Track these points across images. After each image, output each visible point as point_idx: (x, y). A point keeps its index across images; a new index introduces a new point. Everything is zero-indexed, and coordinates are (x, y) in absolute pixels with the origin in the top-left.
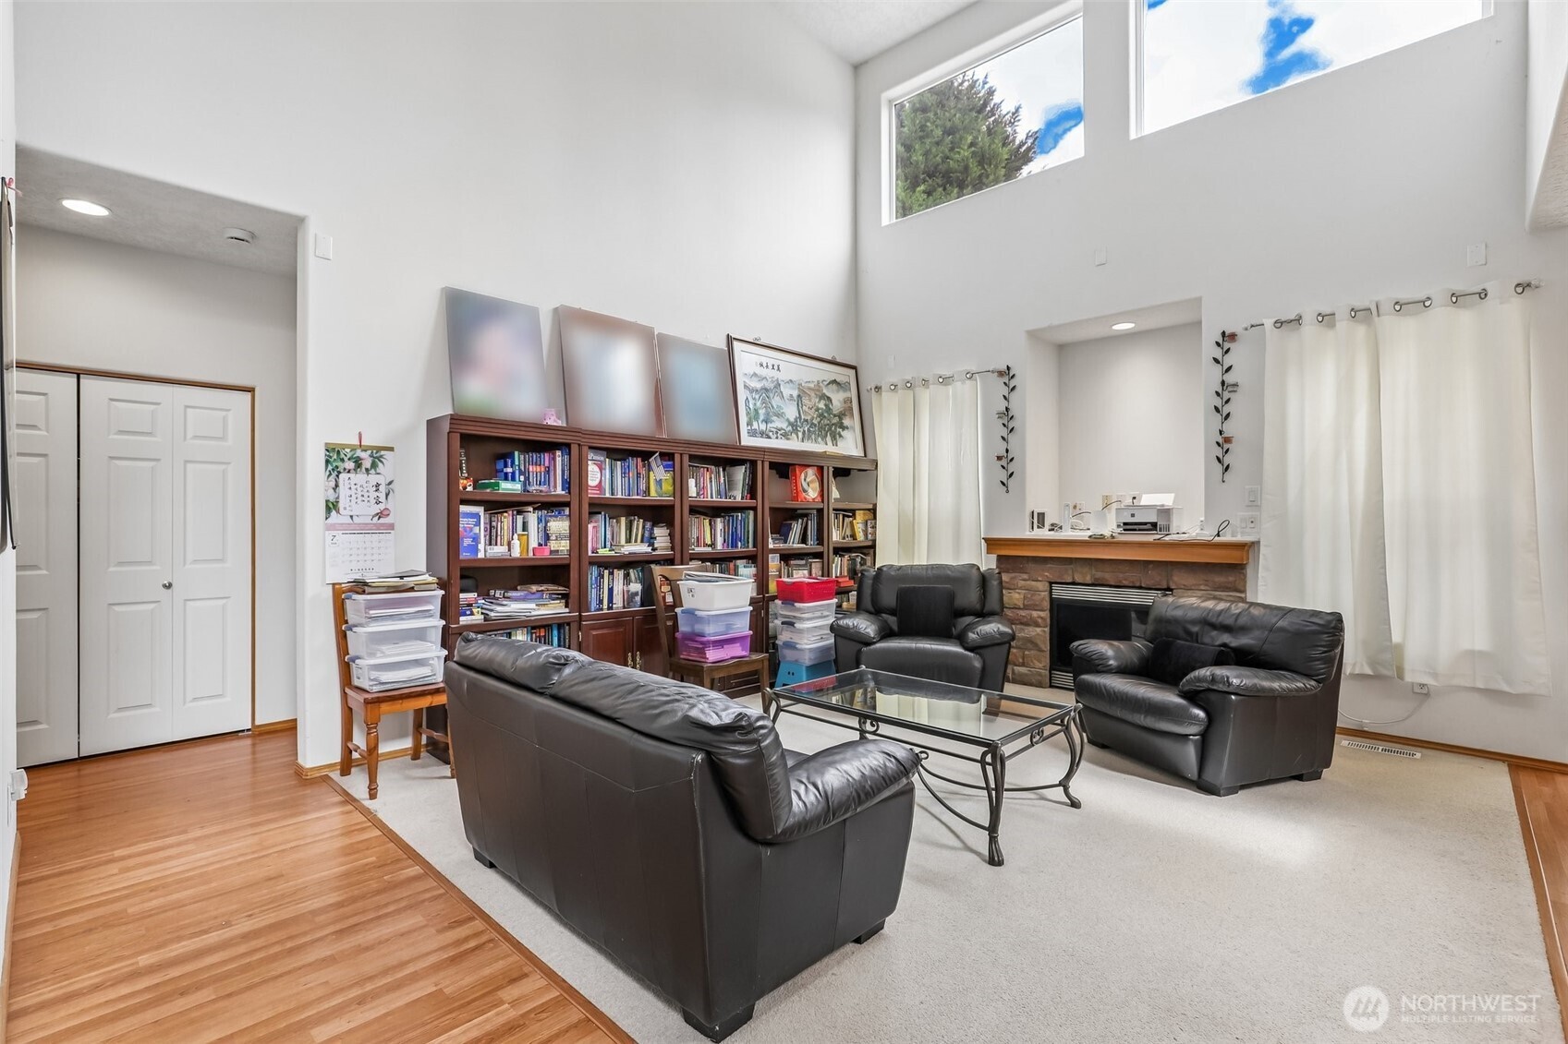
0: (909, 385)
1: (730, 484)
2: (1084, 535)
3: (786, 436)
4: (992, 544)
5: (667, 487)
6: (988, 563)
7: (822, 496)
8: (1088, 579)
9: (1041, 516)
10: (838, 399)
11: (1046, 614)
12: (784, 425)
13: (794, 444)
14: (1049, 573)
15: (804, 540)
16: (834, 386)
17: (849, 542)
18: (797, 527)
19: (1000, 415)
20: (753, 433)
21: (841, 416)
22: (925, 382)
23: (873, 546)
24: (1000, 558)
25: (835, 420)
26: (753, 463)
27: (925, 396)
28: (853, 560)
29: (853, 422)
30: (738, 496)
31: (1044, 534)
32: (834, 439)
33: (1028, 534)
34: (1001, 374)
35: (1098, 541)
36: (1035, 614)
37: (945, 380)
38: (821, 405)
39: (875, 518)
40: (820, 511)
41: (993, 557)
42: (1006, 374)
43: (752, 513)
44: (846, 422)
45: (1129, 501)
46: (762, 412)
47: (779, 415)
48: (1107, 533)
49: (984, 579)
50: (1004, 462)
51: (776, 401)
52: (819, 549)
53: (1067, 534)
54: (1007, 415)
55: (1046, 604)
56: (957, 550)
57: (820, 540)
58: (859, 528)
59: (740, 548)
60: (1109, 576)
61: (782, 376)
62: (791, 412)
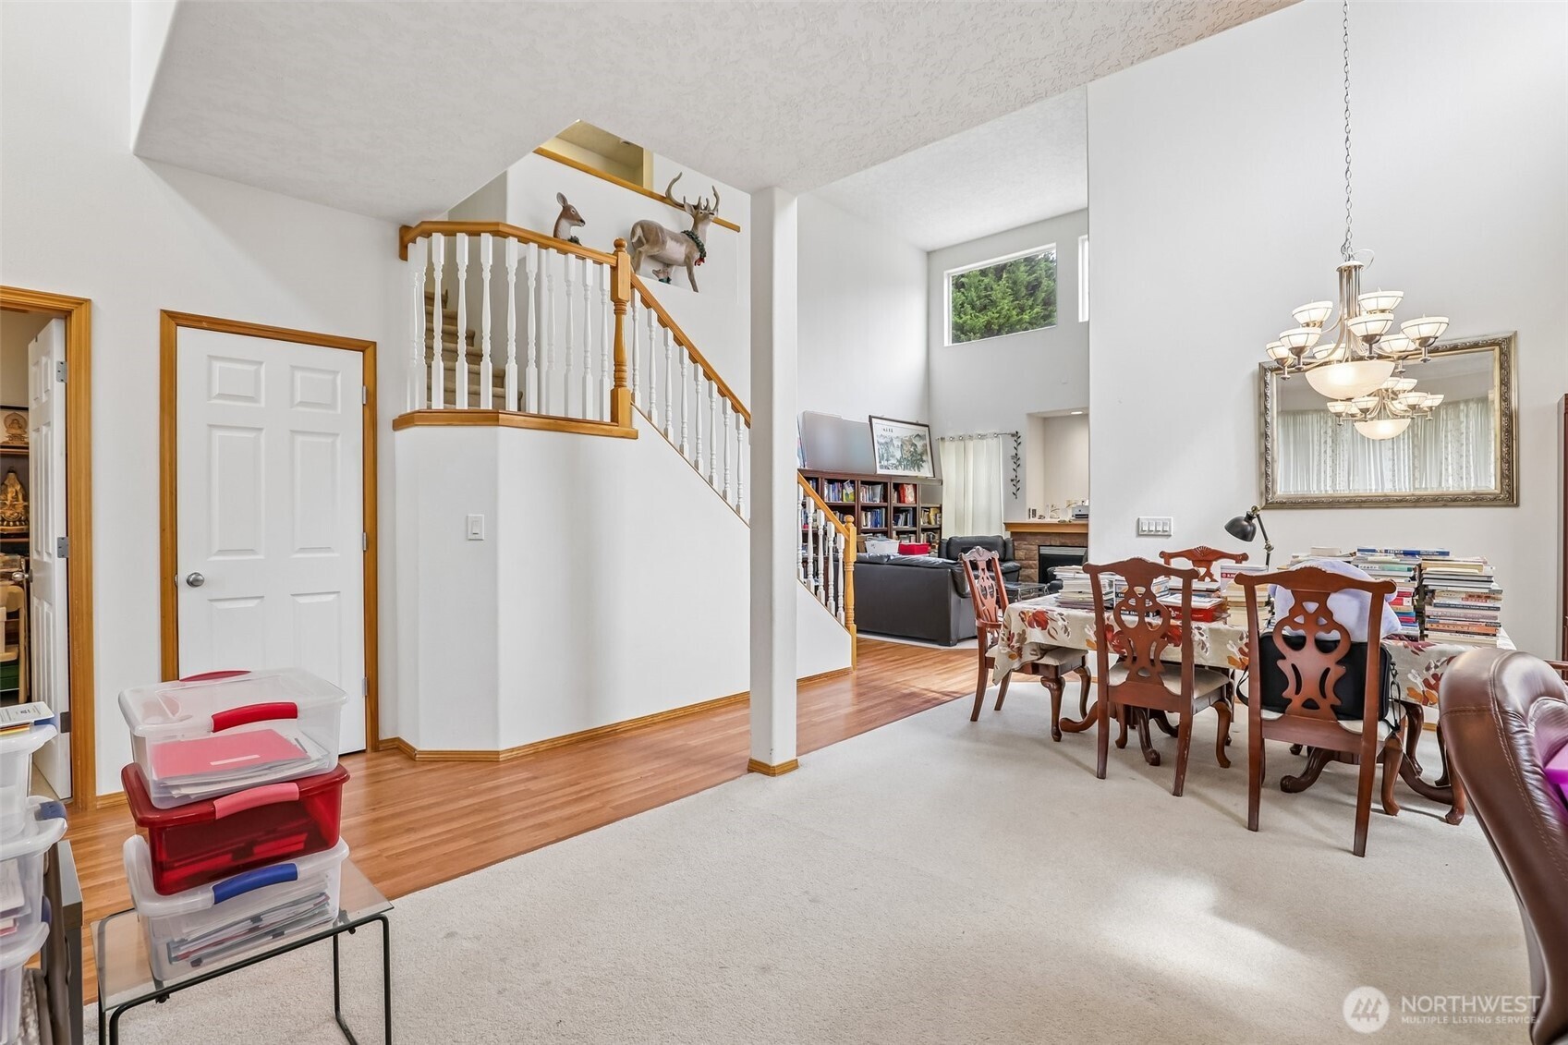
0: (962, 438)
1: (874, 494)
2: (1056, 521)
3: (896, 467)
4: (1008, 526)
5: (851, 497)
6: (1006, 535)
7: (916, 500)
8: (1058, 544)
9: (1034, 511)
10: (919, 444)
11: (1037, 562)
12: (895, 462)
13: (900, 472)
14: (1038, 541)
15: (906, 524)
16: (917, 438)
17: (926, 525)
18: (902, 517)
19: (1013, 457)
20: (882, 467)
21: (921, 455)
22: (971, 437)
23: (940, 529)
24: (1012, 533)
25: (919, 457)
26: (885, 485)
27: (971, 444)
28: (928, 536)
29: (927, 458)
30: (878, 501)
31: (1035, 520)
32: (919, 468)
33: (1027, 521)
34: (1013, 435)
35: (1062, 524)
36: (1031, 562)
37: (982, 437)
38: (912, 449)
39: (941, 512)
40: (915, 509)
41: (1009, 533)
42: (1016, 435)
43: (884, 510)
44: (924, 458)
45: (1080, 503)
46: (885, 455)
47: (893, 456)
48: (1067, 520)
49: (1005, 544)
50: (1014, 482)
51: (891, 449)
52: (914, 529)
53: (1048, 520)
54: (1016, 458)
55: (1037, 557)
56: (989, 529)
57: (915, 524)
58: (932, 517)
59: (879, 528)
60: (1068, 542)
61: (893, 435)
62: (898, 455)
